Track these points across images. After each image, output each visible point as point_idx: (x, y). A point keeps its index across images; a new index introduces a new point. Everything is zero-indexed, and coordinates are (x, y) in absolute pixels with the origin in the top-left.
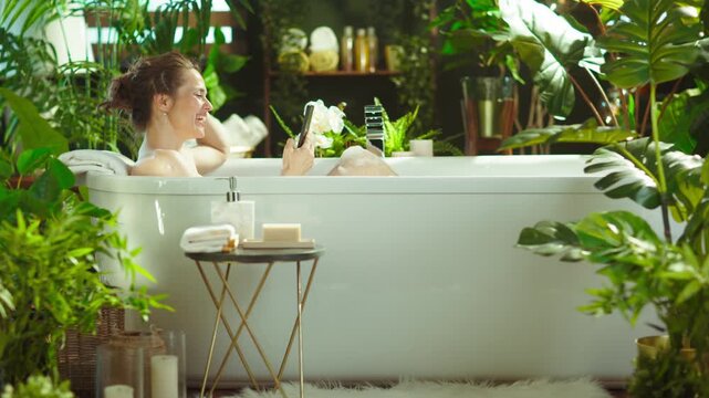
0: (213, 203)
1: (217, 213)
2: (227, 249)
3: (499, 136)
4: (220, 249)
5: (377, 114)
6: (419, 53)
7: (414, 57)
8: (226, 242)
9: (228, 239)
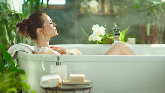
0: (51, 66)
1: (53, 70)
2: (58, 86)
3: (152, 35)
4: (55, 86)
5: (117, 30)
6: (124, 8)
7: (122, 9)
8: (58, 83)
9: (59, 82)
